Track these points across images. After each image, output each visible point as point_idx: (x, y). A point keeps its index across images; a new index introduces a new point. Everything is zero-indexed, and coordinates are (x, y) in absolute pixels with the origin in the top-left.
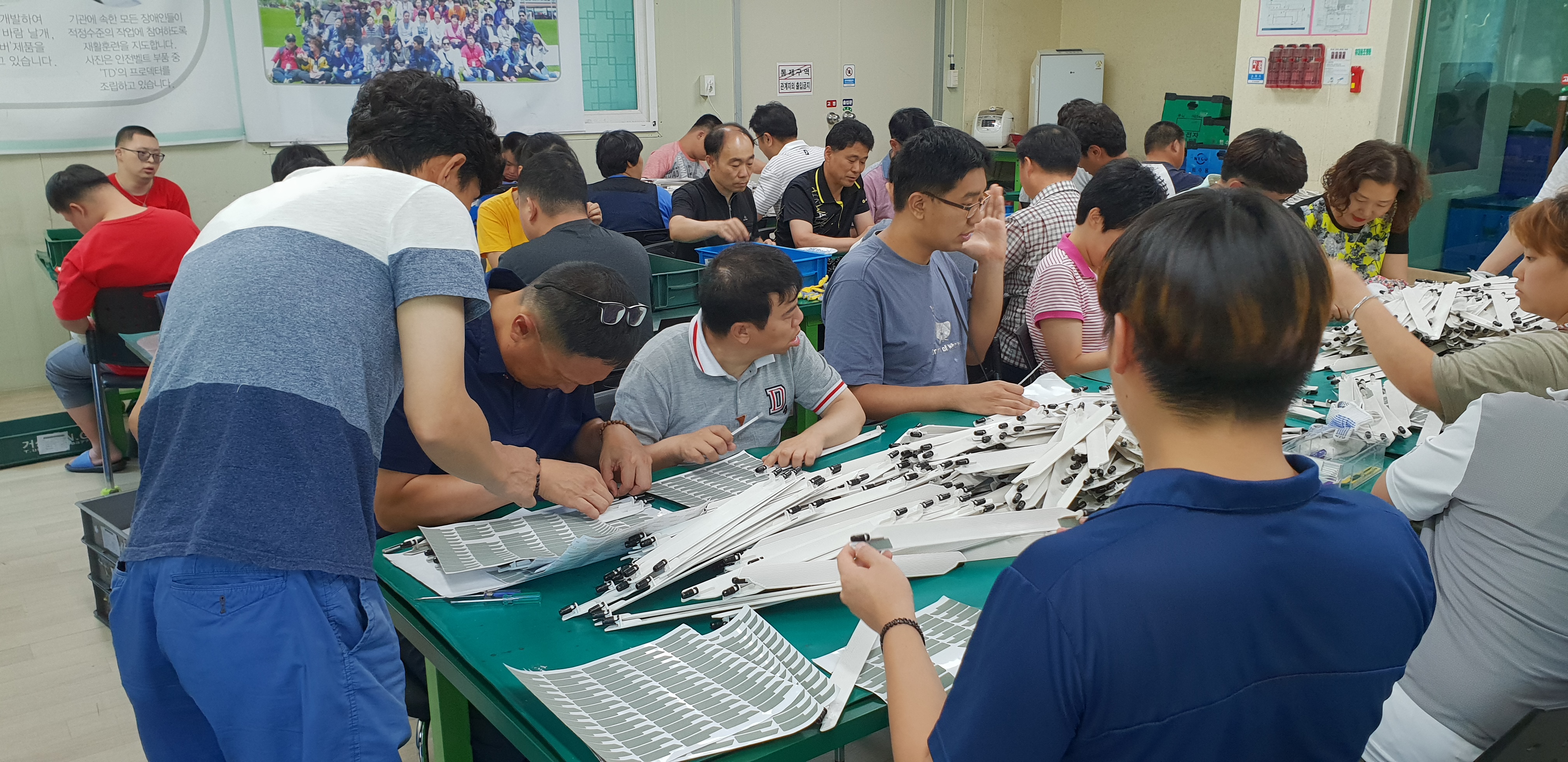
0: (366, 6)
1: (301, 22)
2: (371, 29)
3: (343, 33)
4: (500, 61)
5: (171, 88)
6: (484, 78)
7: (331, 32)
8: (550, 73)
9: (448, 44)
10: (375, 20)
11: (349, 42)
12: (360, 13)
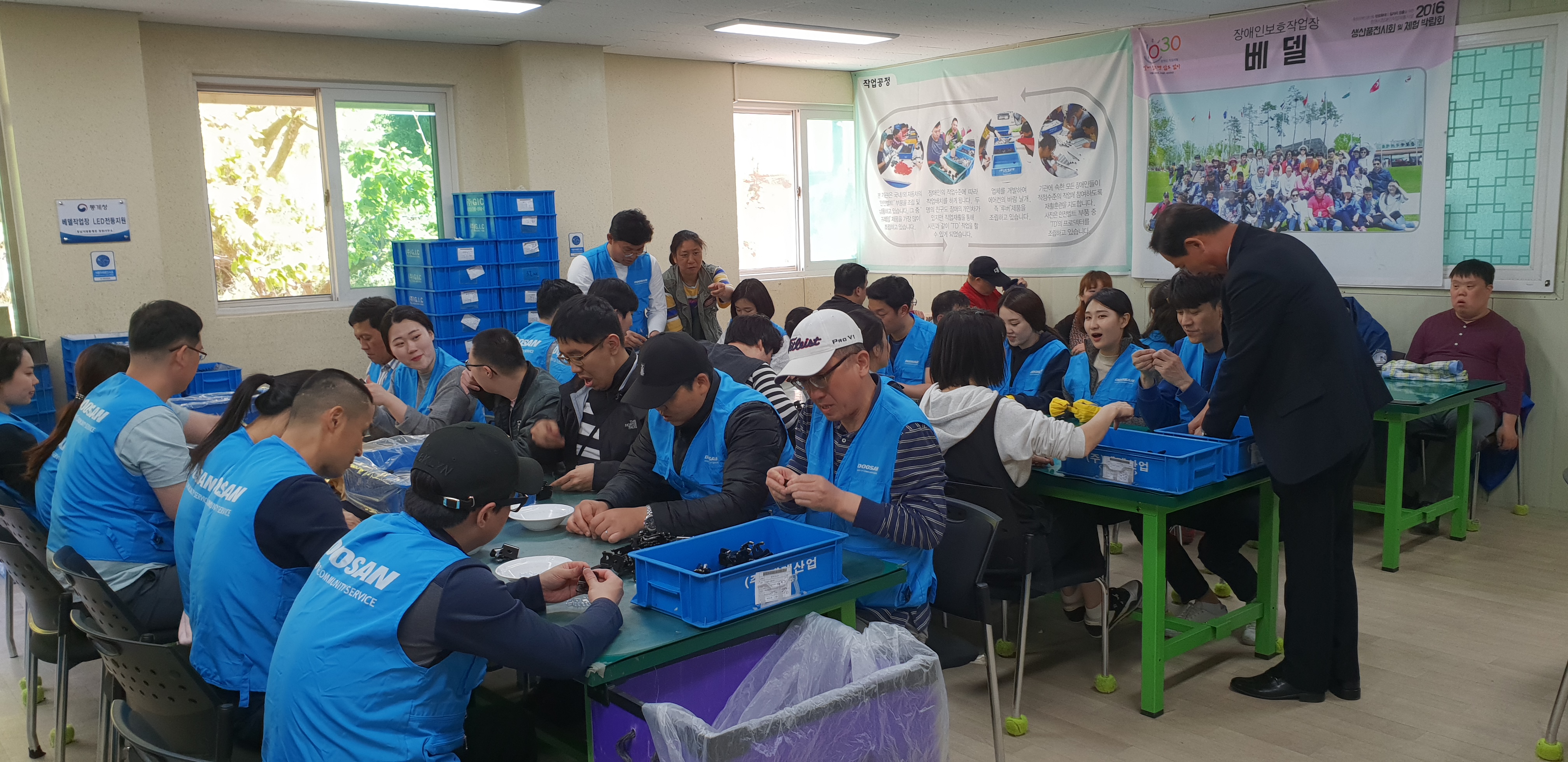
0: (1224, 164)
1: (1173, 181)
2: (1227, 185)
3: (1205, 189)
4: (1351, 211)
5: (1089, 234)
6: (1330, 227)
7: (1197, 189)
8: (1408, 222)
9: (1297, 195)
10: (1231, 176)
11: (1210, 196)
12: (1219, 172)
